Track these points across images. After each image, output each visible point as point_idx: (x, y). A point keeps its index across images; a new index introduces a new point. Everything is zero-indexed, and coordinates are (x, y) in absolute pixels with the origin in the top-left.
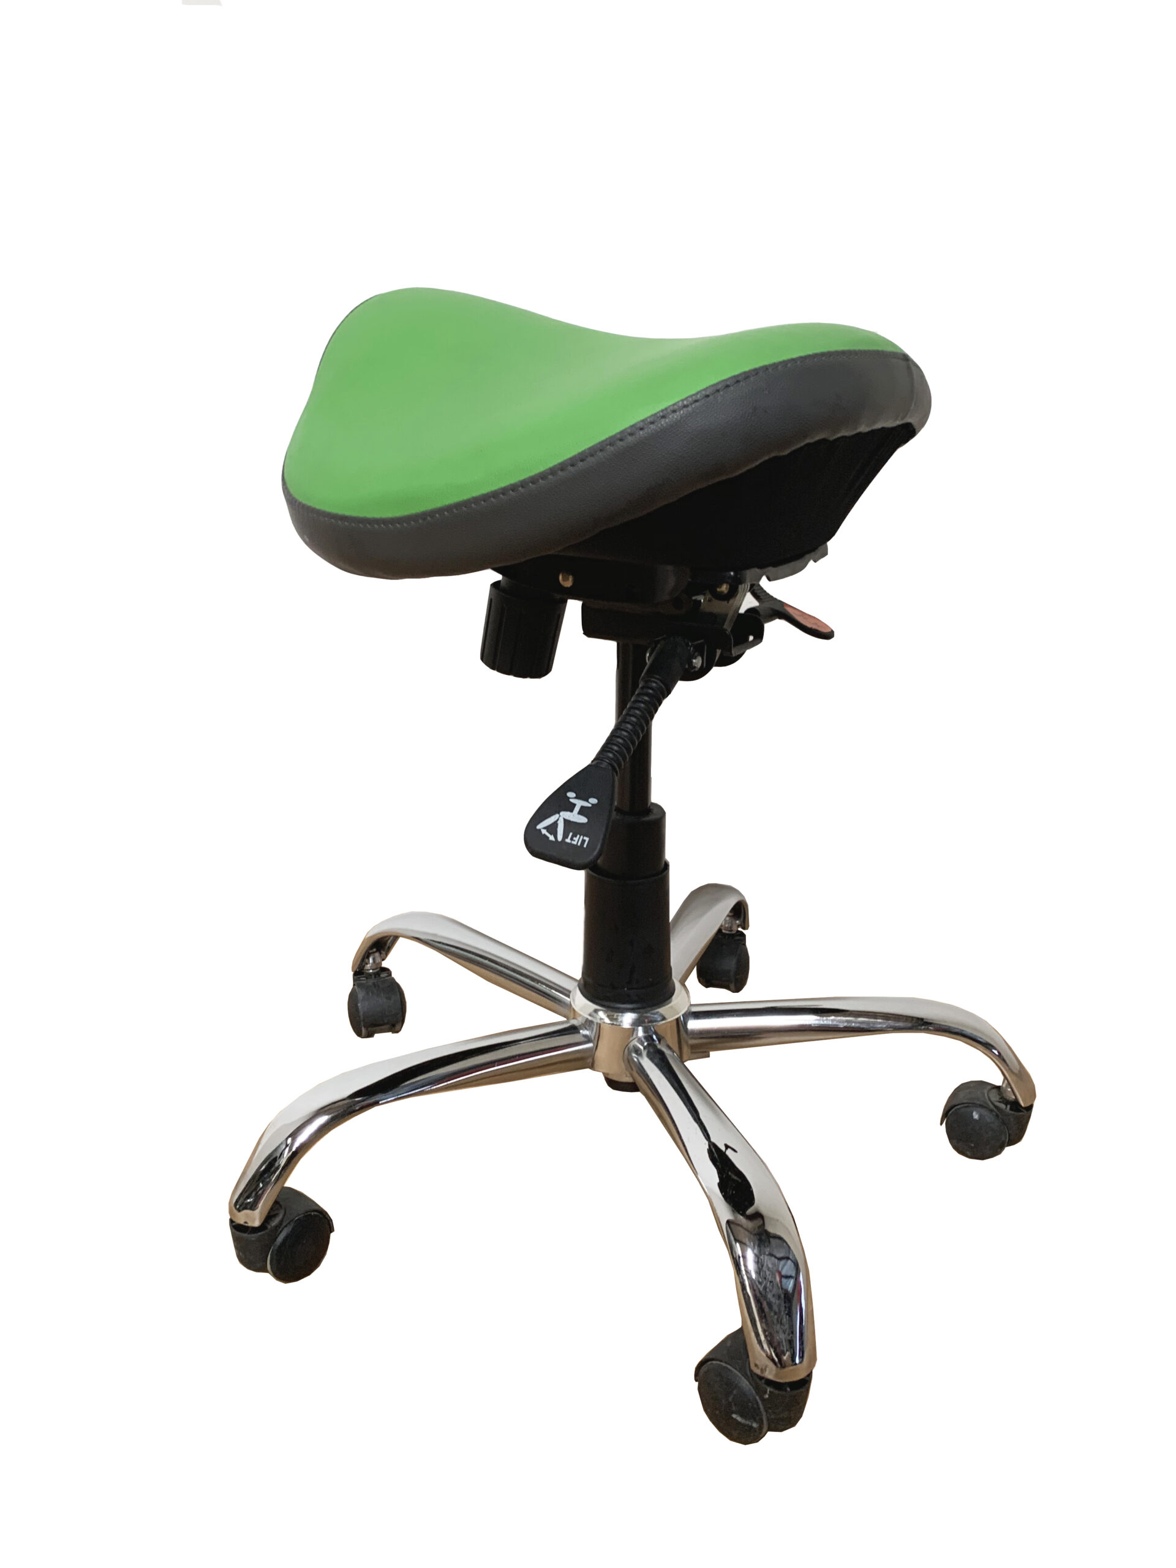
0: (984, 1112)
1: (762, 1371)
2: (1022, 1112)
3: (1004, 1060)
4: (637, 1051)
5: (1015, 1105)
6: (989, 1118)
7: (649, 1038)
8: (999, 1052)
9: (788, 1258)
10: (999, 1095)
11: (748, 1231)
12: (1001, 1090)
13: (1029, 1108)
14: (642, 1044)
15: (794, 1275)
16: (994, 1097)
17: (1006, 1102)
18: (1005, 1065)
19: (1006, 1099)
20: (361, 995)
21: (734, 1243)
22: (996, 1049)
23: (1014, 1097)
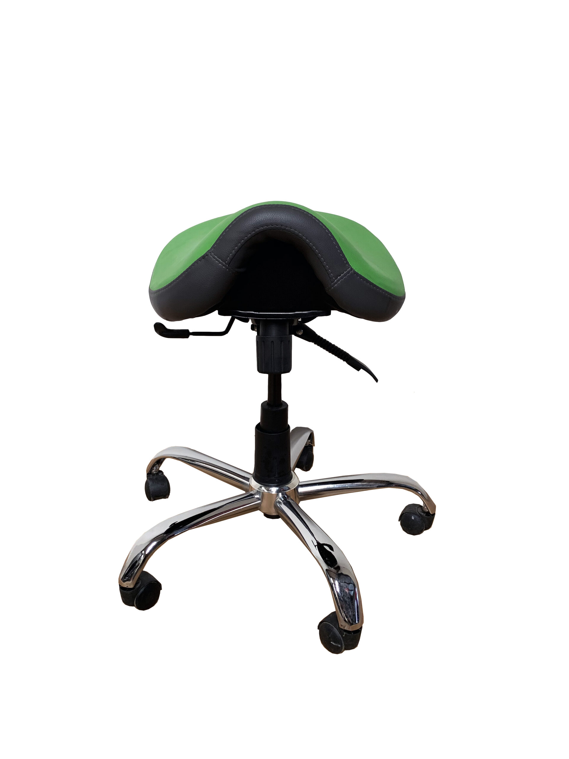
0: (416, 517)
1: (344, 627)
2: (430, 516)
3: (423, 495)
4: (280, 503)
5: (428, 513)
6: (418, 519)
7: (284, 497)
8: (421, 493)
9: (351, 583)
10: (422, 509)
11: (335, 573)
12: (422, 507)
13: (434, 514)
14: (281, 500)
15: (353, 589)
16: (419, 510)
17: (424, 512)
18: (423, 497)
19: (424, 511)
20: (150, 483)
21: (329, 577)
22: (420, 492)
23: (428, 510)
